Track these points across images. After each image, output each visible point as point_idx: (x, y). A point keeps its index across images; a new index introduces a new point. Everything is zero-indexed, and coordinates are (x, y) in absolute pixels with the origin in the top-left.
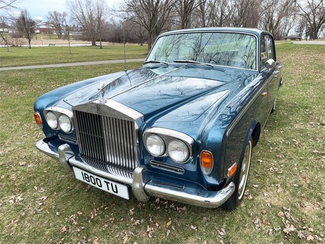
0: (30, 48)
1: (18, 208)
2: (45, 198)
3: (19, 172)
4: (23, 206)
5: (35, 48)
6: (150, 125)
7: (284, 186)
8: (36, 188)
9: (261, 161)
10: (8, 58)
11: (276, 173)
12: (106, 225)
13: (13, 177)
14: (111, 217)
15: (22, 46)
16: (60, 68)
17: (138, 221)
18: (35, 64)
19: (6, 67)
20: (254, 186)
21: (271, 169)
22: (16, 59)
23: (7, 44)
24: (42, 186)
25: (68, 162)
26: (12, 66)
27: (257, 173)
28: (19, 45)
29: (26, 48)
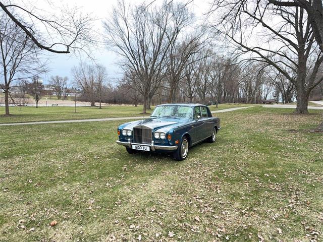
0: (37, 107)
5: (40, 107)
15: (28, 105)
23: (14, 103)
28: (25, 105)
29: (34, 107)
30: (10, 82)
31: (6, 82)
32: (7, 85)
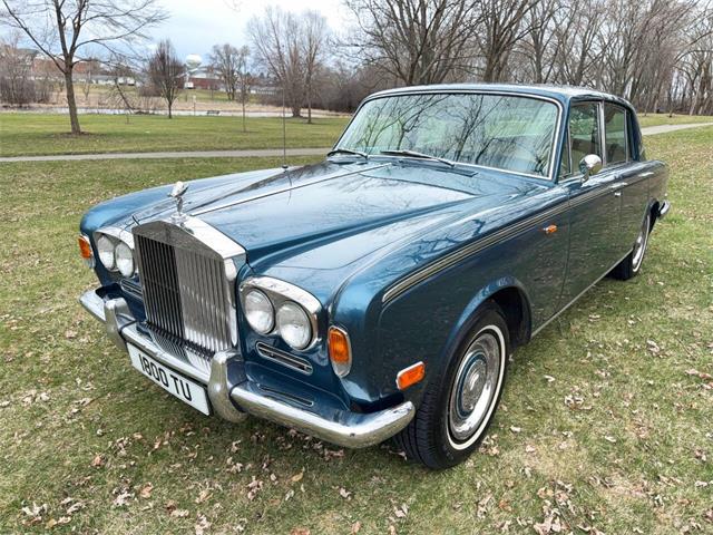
0: (170, 116)
1: (37, 413)
2: (88, 400)
3: (60, 349)
4: (45, 411)
5: (180, 118)
6: (258, 272)
7: (582, 437)
8: (79, 381)
9: (553, 379)
10: (123, 135)
11: (575, 409)
12: (178, 465)
13: (47, 357)
14: (193, 451)
15: (156, 113)
16: (211, 159)
17: (239, 465)
18: (167, 150)
19: (111, 152)
20: (513, 428)
21: (569, 397)
22: (136, 139)
23: (128, 108)
24: (91, 379)
25: (120, 333)
26: (124, 152)
27: (530, 403)
28: (151, 112)
30: (73, 48)
31: (65, 49)
32: (69, 56)
